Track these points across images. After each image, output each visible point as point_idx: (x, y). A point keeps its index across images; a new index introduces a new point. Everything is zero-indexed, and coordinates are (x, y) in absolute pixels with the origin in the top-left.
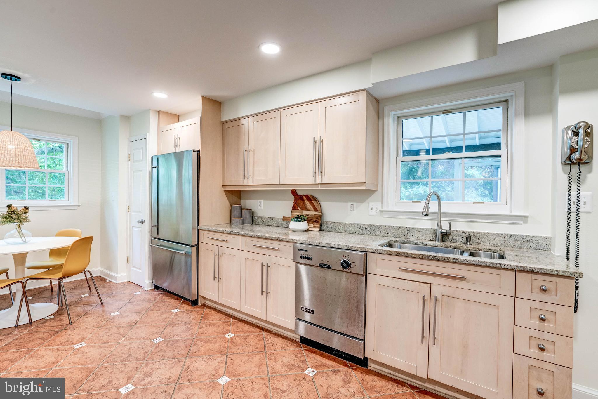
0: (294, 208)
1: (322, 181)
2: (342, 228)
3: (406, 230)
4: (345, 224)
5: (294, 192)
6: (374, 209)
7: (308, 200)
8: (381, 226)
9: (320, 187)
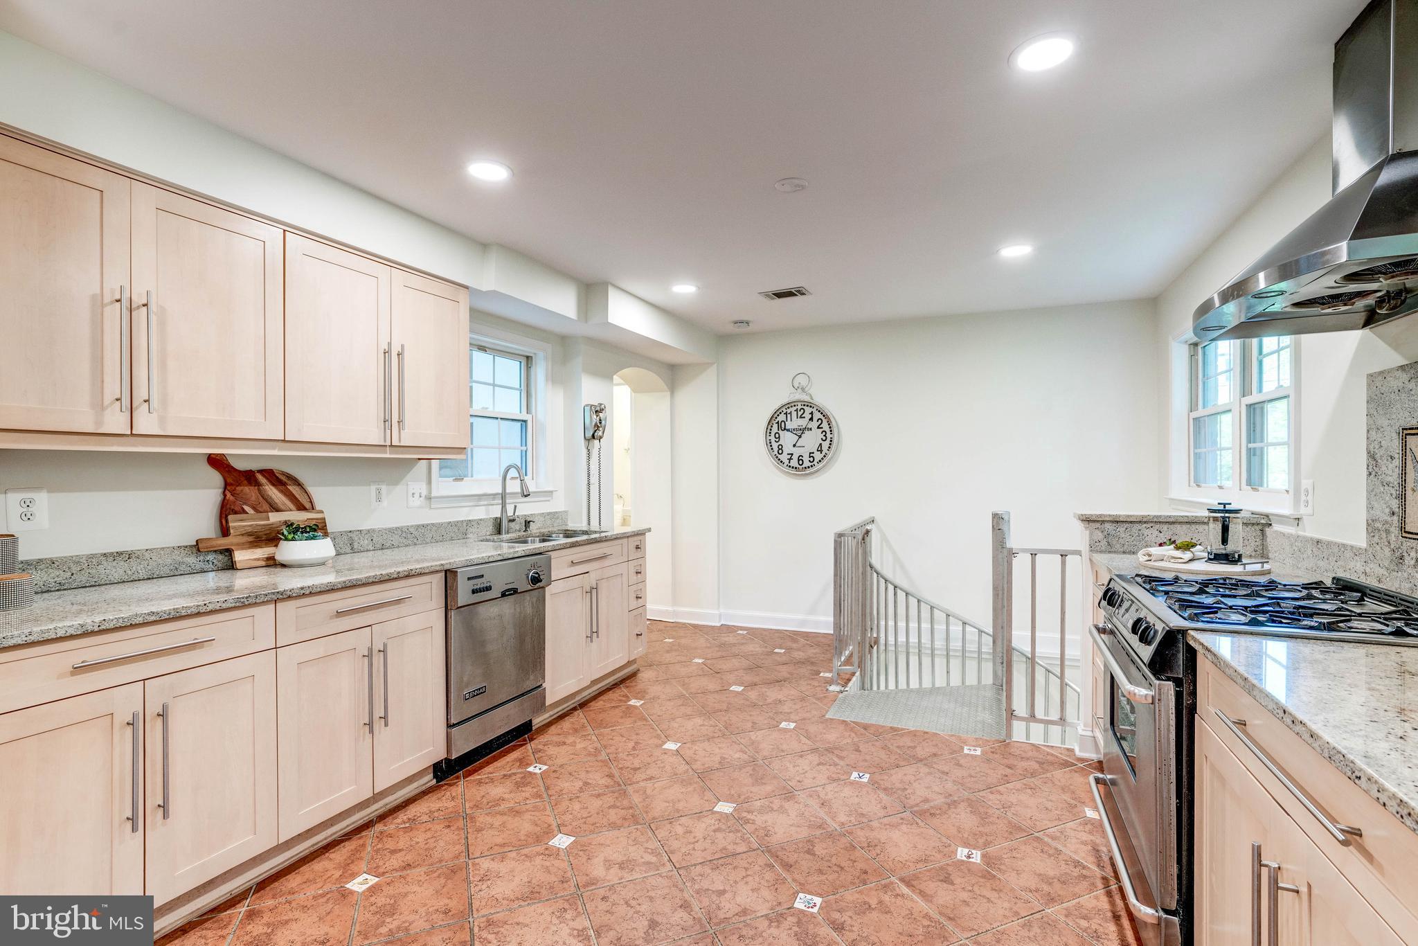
0: (225, 511)
1: (400, 441)
2: (366, 542)
3: (465, 524)
4: (374, 530)
5: (217, 462)
6: (417, 495)
7: (273, 485)
8: (433, 524)
9: (390, 454)
